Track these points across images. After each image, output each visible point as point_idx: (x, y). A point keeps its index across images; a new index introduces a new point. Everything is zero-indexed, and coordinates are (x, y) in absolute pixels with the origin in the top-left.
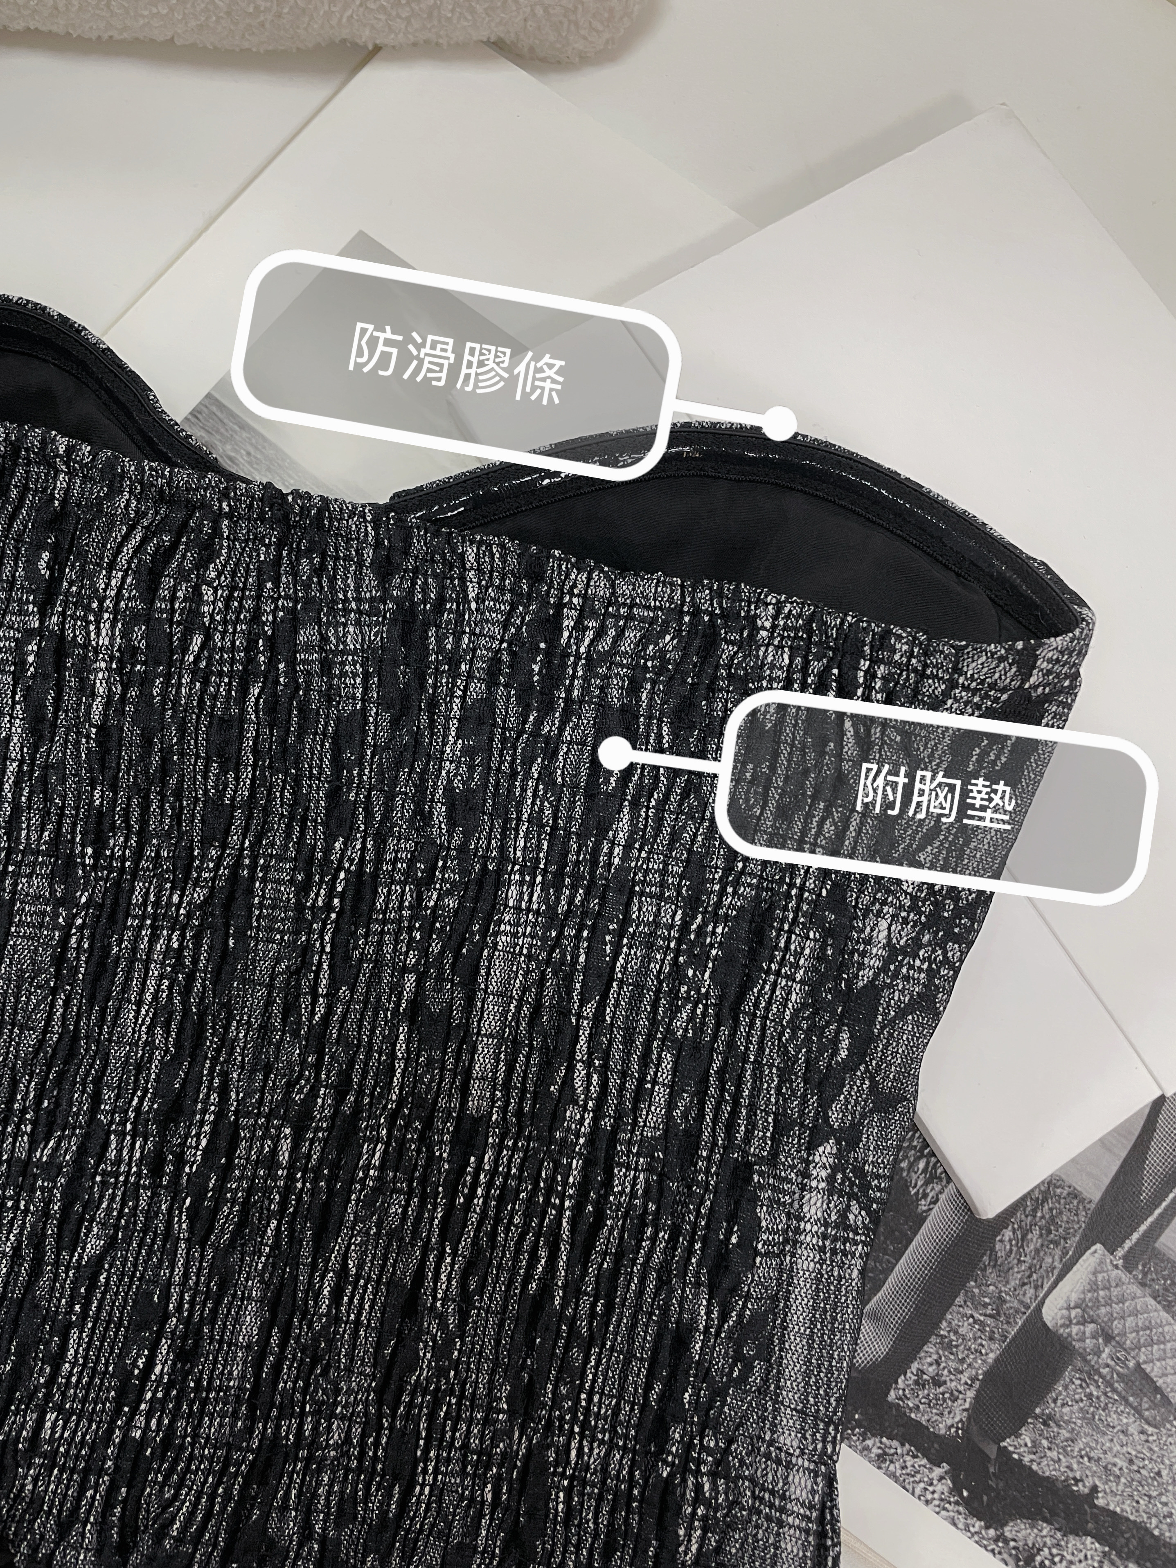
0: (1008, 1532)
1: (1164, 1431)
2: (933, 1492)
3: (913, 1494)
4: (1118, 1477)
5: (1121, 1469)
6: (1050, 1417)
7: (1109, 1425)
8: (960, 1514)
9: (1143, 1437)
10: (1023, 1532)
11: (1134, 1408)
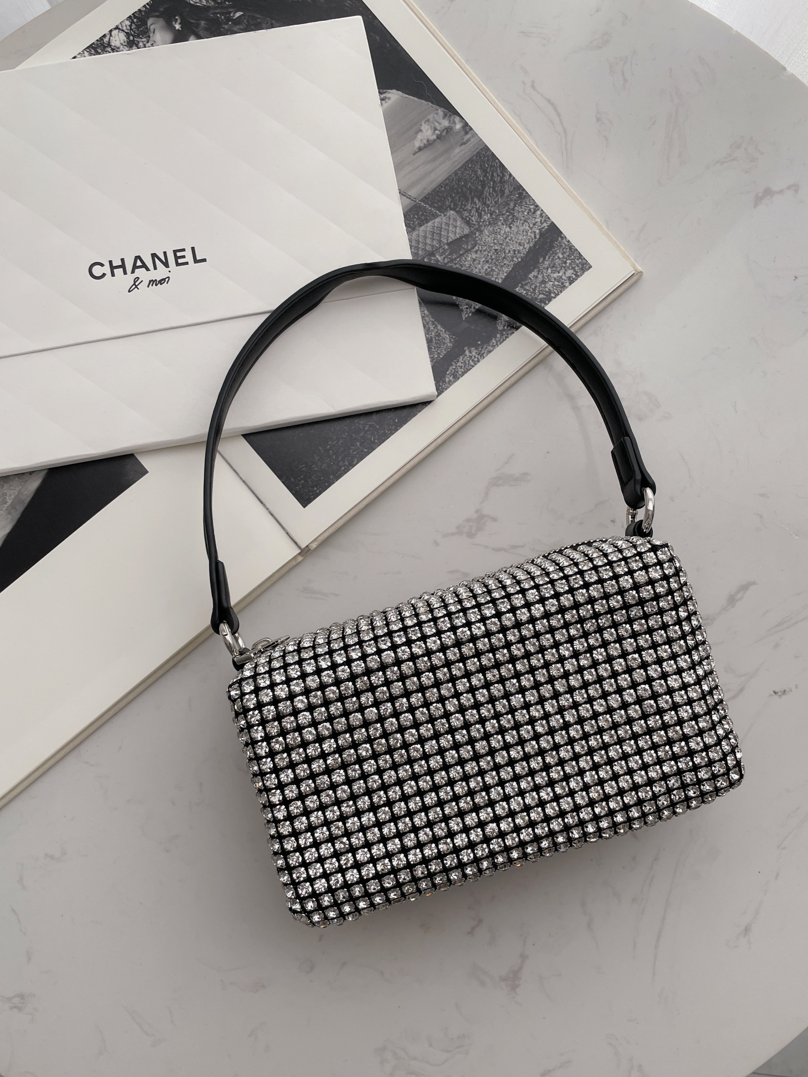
1: (479, 242)
2: (475, 357)
3: (473, 366)
4: (492, 270)
5: (489, 267)
7: (469, 267)
8: (486, 348)
9: (479, 252)
11: (466, 252)
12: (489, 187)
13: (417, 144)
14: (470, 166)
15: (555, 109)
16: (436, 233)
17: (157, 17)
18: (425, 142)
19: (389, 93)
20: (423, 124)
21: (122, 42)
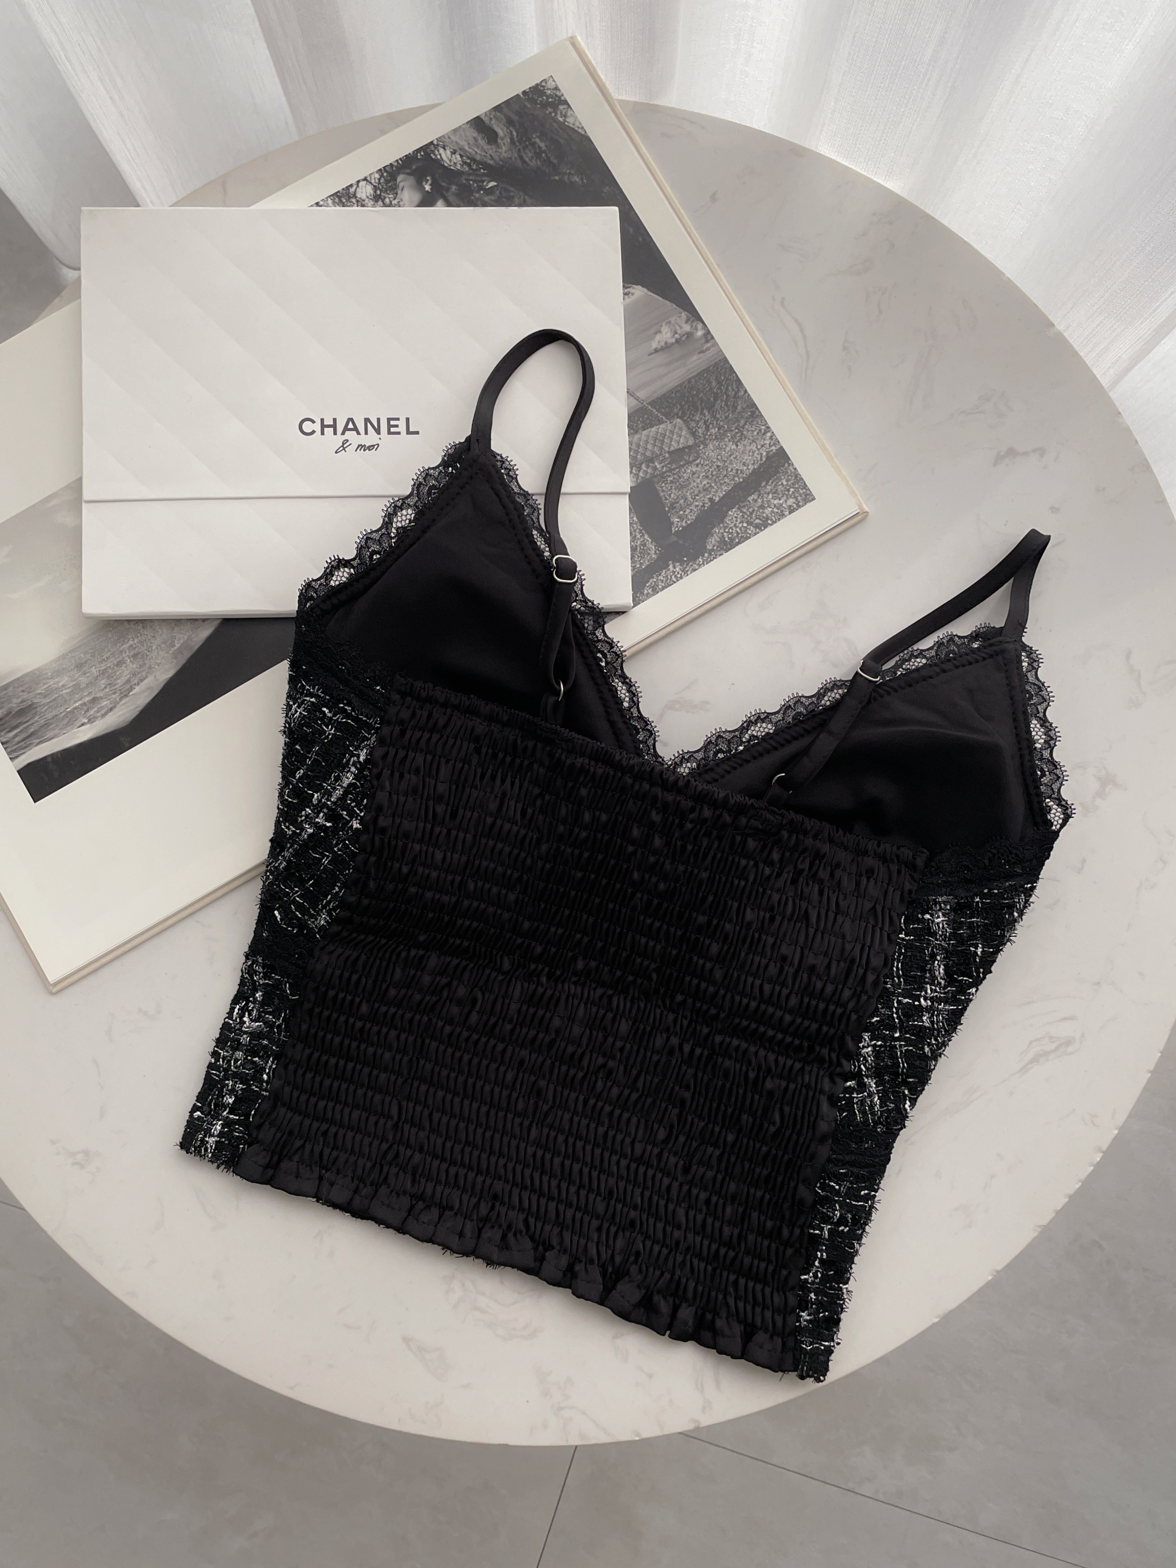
0: (709, 547)
1: (701, 455)
2: (678, 573)
3: (675, 582)
4: (711, 486)
5: (708, 483)
6: (672, 504)
7: (687, 479)
8: (692, 565)
9: (700, 466)
10: (713, 541)
11: (686, 464)
12: (722, 401)
13: (654, 345)
14: (705, 375)
15: (802, 329)
16: (660, 439)
17: (408, 174)
18: (663, 344)
19: (634, 288)
20: (664, 324)
21: (368, 194)
